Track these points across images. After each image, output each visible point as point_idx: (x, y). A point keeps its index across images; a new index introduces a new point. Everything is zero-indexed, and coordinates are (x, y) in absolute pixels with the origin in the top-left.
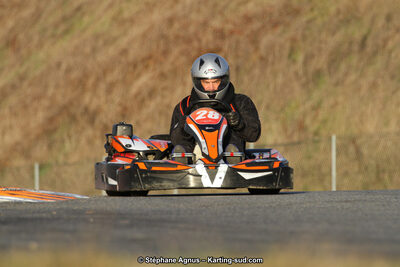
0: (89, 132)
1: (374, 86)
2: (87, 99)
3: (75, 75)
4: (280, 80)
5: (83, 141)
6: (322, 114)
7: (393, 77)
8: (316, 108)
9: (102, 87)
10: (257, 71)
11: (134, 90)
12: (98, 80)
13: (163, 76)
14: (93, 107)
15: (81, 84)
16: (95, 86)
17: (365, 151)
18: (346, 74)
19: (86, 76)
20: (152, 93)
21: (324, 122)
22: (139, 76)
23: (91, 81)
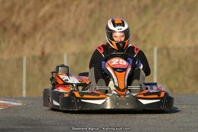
0: (15, 38)
1: (178, 15)
2: (14, 18)
3: (7, 4)
4: (124, 10)
5: (12, 43)
6: (148, 30)
7: (188, 10)
8: (145, 27)
9: (23, 12)
10: (111, 5)
11: (41, 14)
12: (20, 8)
13: (57, 6)
14: (17, 23)
15: (11, 10)
16: (19, 11)
17: (172, 52)
18: (162, 8)
19: (14, 5)
20: (51, 16)
21: (149, 35)
22: (44, 6)
23: (16, 9)
